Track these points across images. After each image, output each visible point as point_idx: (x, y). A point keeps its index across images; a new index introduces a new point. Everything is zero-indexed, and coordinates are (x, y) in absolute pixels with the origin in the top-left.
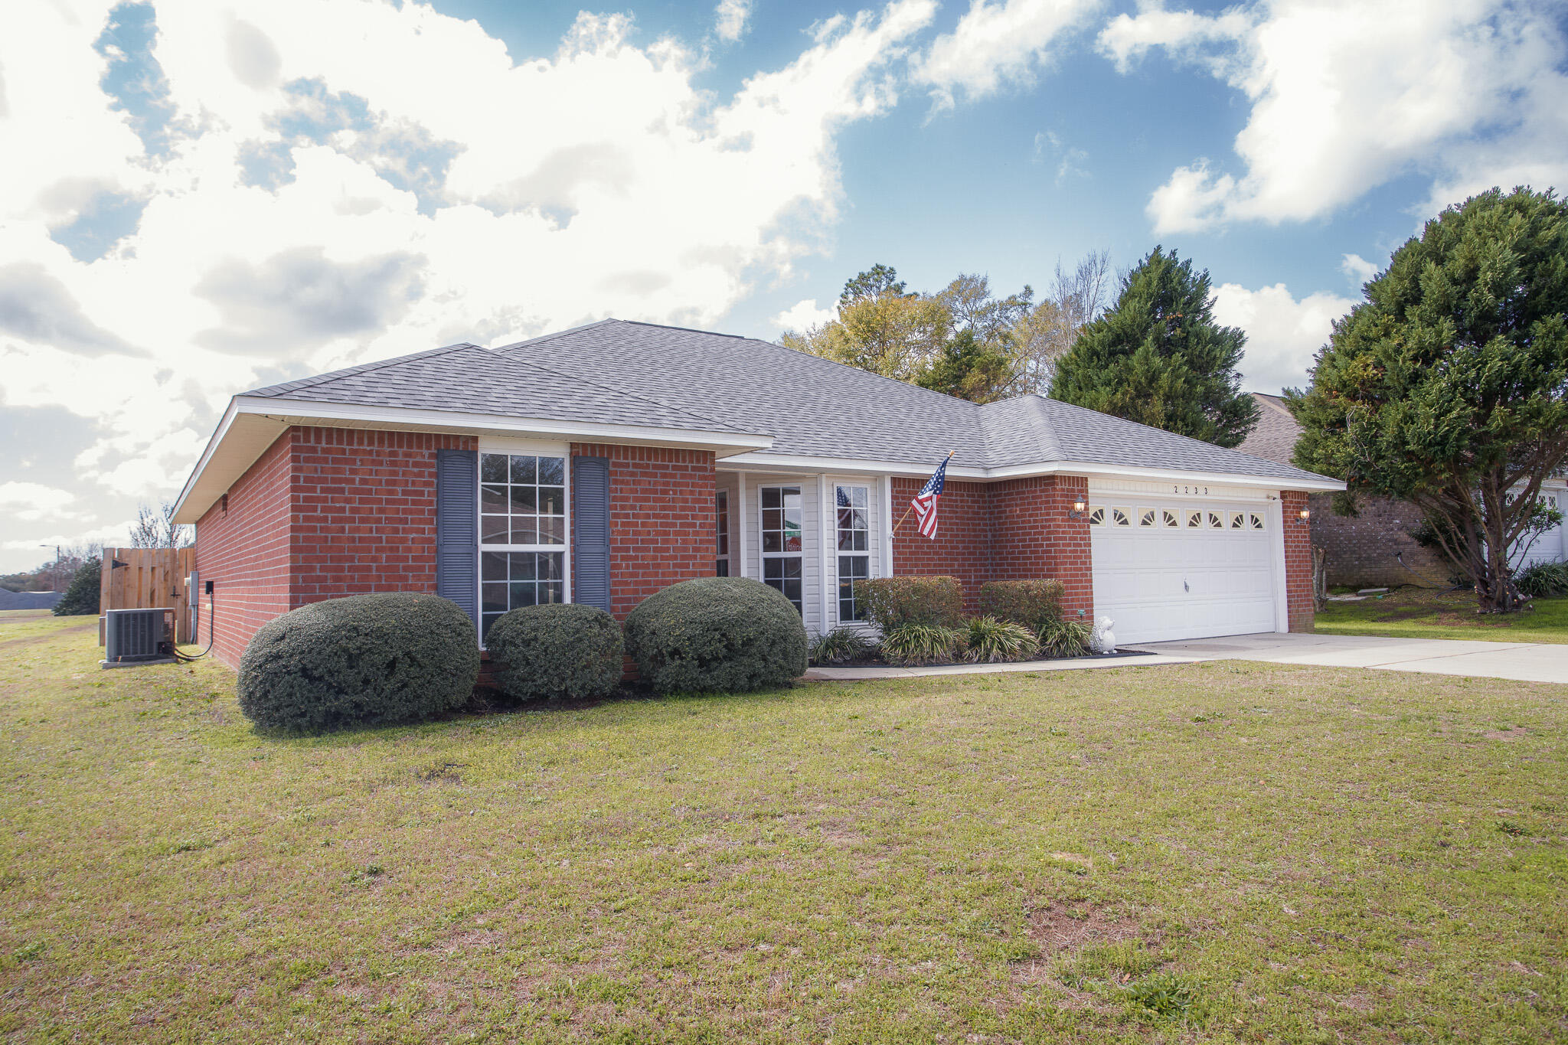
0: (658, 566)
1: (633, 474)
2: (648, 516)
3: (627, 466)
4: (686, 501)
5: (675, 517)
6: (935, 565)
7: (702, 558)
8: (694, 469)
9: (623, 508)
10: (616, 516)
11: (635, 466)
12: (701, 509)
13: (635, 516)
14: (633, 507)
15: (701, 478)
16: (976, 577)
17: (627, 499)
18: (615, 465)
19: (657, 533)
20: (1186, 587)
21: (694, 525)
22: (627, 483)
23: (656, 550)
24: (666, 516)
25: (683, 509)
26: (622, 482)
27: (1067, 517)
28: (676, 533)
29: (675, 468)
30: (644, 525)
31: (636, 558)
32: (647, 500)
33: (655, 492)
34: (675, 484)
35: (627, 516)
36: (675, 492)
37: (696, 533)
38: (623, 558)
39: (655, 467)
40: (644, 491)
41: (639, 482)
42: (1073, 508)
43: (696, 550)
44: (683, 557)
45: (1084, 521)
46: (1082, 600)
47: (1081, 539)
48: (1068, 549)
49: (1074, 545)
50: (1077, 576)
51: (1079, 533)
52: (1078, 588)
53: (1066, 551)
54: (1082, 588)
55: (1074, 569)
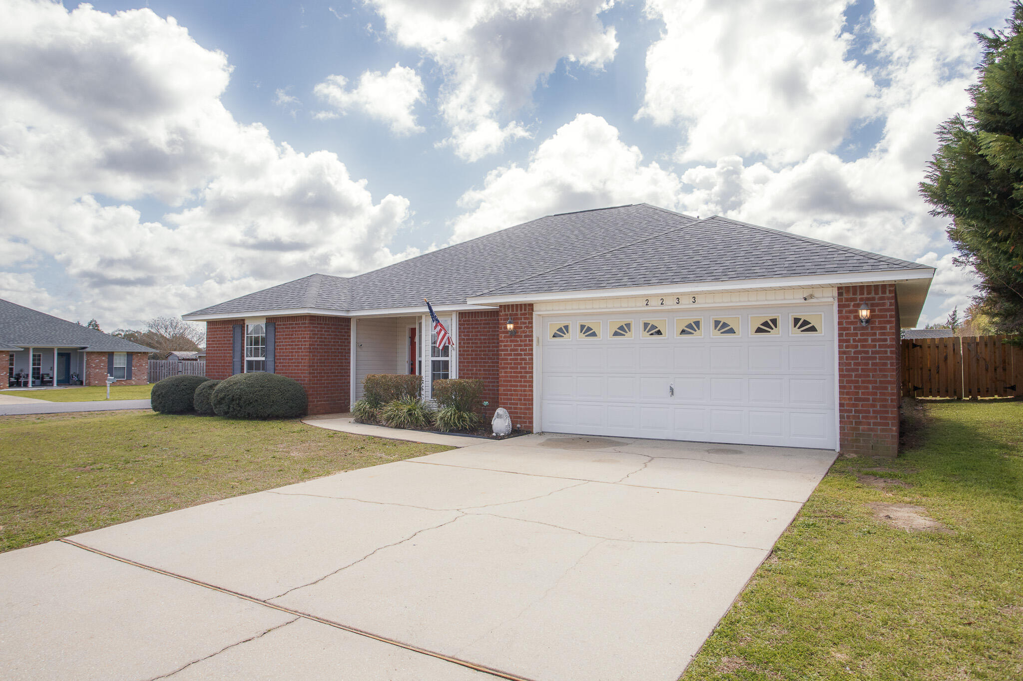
0: (290, 366)
1: (283, 328)
2: (287, 345)
3: (281, 324)
4: (299, 338)
5: (295, 345)
6: (489, 366)
7: (304, 363)
8: (302, 324)
9: (279, 342)
10: (278, 346)
11: (284, 324)
12: (304, 341)
13: (283, 345)
14: (283, 342)
15: (304, 327)
17: (281, 339)
18: (278, 325)
19: (290, 352)
20: (672, 390)
21: (302, 348)
22: (281, 332)
23: (289, 359)
24: (293, 345)
25: (298, 341)
28: (296, 352)
29: (296, 324)
30: (286, 349)
31: (283, 363)
32: (287, 338)
33: (289, 335)
34: (296, 331)
35: (281, 345)
36: (296, 335)
38: (280, 363)
39: (289, 324)
40: (286, 335)
41: (285, 332)
43: (302, 359)
44: (298, 363)
45: (525, 336)
46: (521, 395)
47: (521, 350)
48: (509, 357)
49: (515, 355)
50: (517, 377)
51: (520, 345)
52: (517, 386)
53: (507, 359)
54: (521, 386)
55: (515, 372)
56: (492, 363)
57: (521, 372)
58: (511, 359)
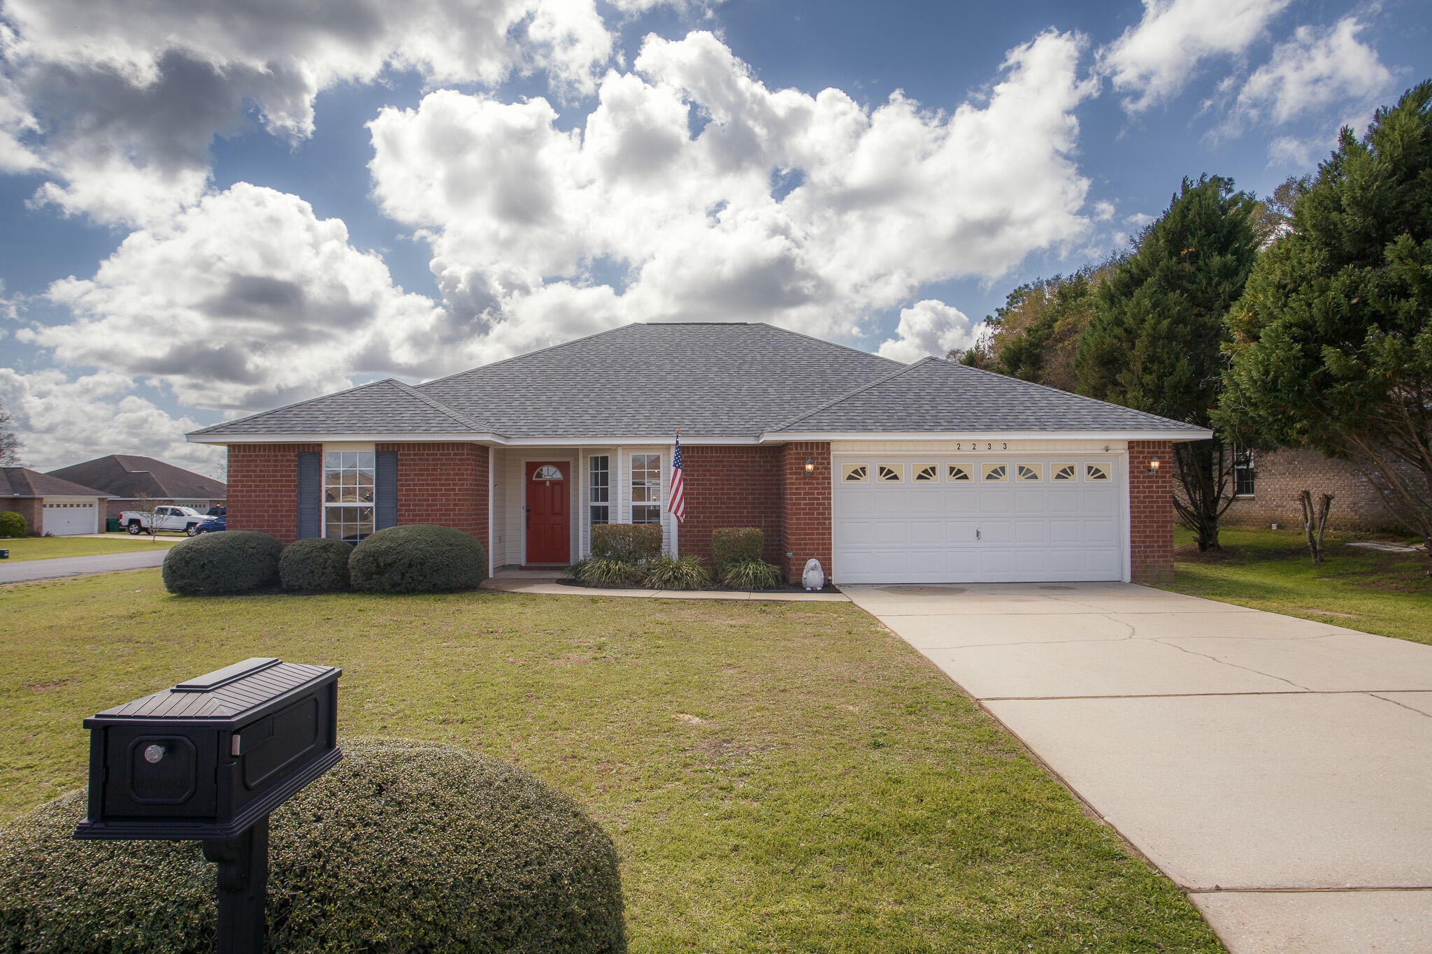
0: (428, 515)
1: (413, 460)
2: (423, 485)
3: (410, 455)
4: (449, 475)
5: (441, 485)
7: (459, 510)
8: (454, 454)
9: (406, 480)
10: (401, 485)
11: (415, 455)
12: (459, 480)
13: (414, 485)
14: (413, 480)
15: (459, 460)
16: (766, 522)
17: (409, 475)
18: (401, 455)
19: (429, 495)
20: (978, 533)
21: (454, 490)
22: (410, 465)
23: (428, 505)
24: (435, 485)
25: (446, 480)
26: (406, 465)
27: (802, 476)
28: (442, 495)
29: (441, 455)
30: (419, 490)
31: (415, 510)
32: (422, 475)
33: (428, 470)
34: (442, 465)
35: (409, 485)
36: (441, 470)
37: (455, 495)
38: (406, 510)
39: (428, 454)
40: (420, 470)
41: (417, 465)
42: (805, 468)
43: (456, 505)
44: (446, 510)
45: (823, 478)
46: (818, 544)
47: (818, 494)
48: (802, 502)
49: (810, 499)
50: (813, 524)
51: (818, 489)
52: (813, 534)
53: (800, 504)
54: (818, 534)
55: (809, 519)
56: (728, 508)
57: (818, 519)
58: (804, 504)
